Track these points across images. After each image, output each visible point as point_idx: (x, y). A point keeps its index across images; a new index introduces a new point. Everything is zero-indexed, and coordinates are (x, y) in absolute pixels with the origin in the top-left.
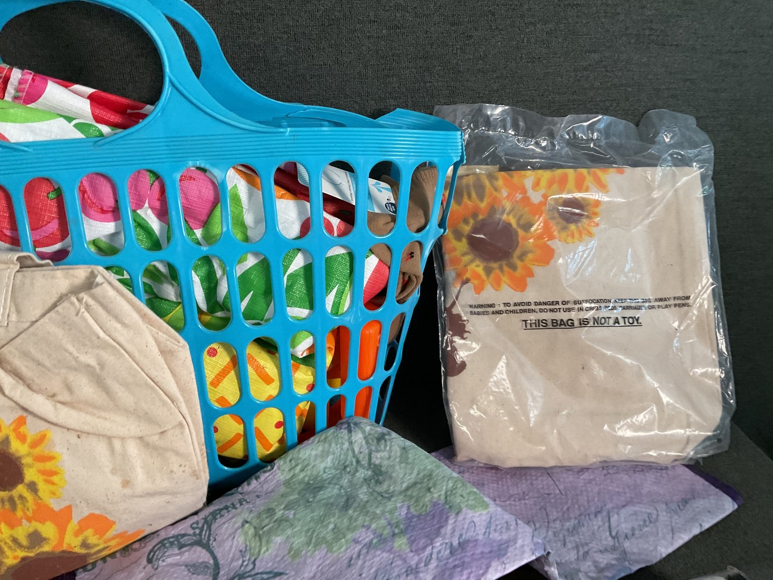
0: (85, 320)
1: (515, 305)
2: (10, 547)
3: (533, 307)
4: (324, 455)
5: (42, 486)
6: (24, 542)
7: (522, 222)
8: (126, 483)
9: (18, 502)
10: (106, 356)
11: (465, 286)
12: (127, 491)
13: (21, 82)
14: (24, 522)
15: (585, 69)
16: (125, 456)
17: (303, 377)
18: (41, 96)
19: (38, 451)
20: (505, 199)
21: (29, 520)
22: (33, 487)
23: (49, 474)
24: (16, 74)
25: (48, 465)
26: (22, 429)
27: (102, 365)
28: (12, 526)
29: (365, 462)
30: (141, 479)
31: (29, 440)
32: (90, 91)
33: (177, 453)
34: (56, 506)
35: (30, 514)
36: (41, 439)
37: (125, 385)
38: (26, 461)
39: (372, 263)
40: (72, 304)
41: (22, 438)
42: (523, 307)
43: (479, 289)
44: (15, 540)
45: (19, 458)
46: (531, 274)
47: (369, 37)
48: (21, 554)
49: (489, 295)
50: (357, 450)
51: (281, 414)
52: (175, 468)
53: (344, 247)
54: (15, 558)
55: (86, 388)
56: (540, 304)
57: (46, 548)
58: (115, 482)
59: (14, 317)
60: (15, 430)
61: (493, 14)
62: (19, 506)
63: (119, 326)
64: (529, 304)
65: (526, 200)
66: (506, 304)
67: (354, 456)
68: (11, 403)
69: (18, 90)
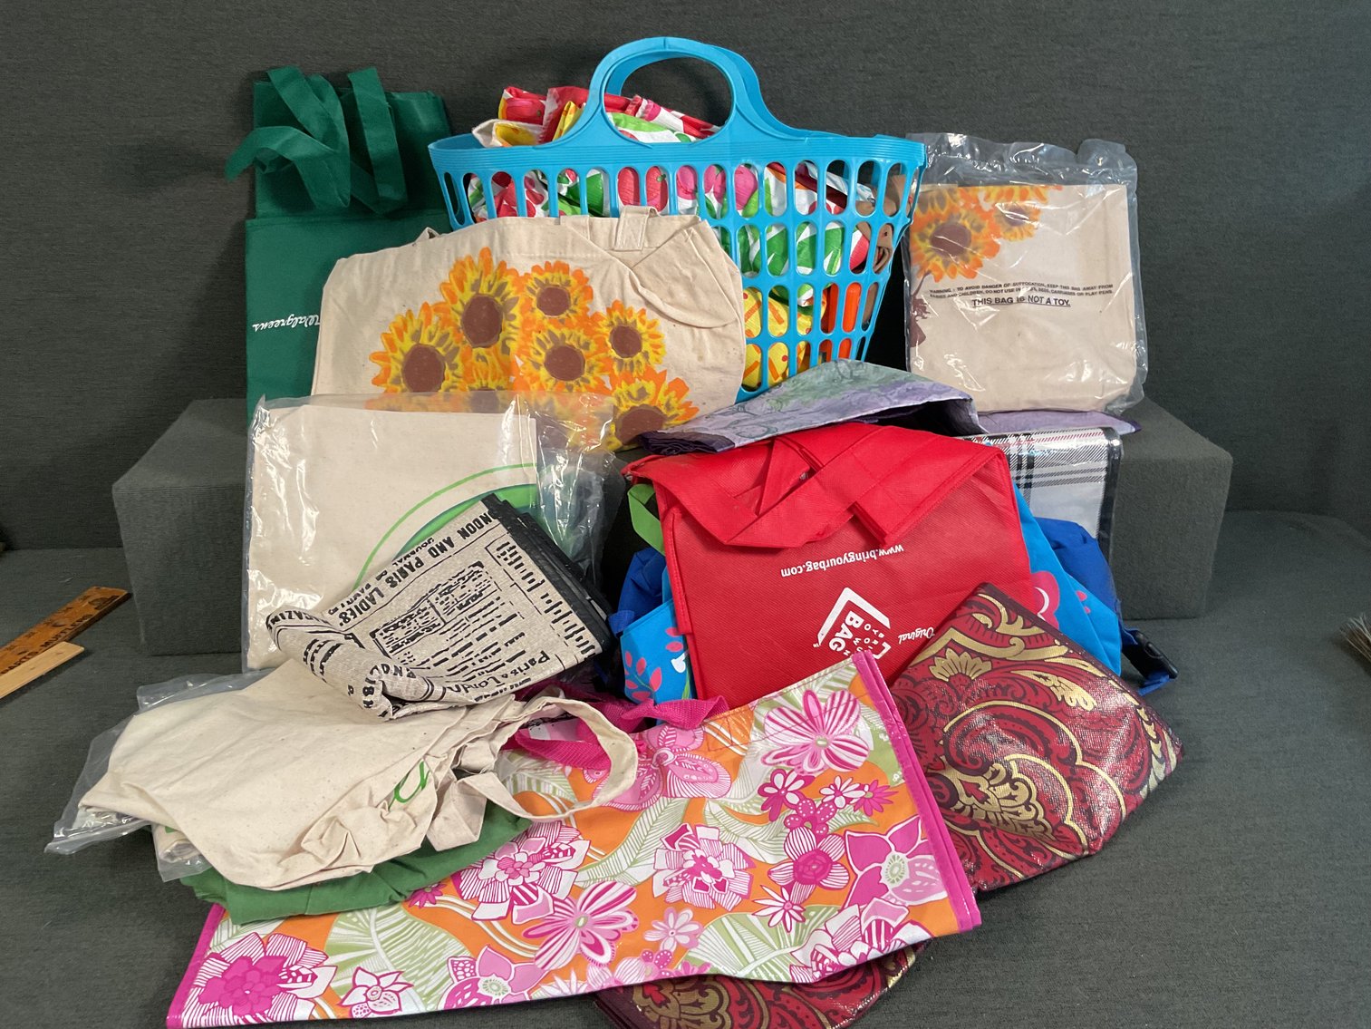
0: (690, 245)
1: (967, 288)
2: (625, 399)
3: (980, 289)
4: (817, 377)
5: (652, 355)
6: (635, 395)
7: (975, 225)
8: (701, 358)
9: (635, 365)
10: (698, 271)
11: (927, 277)
12: (701, 363)
13: (647, 107)
14: (637, 380)
15: (1029, 105)
16: (701, 339)
17: (804, 322)
18: (656, 116)
19: (652, 330)
20: (962, 207)
21: (640, 379)
22: (646, 355)
23: (656, 347)
24: (645, 103)
25: (656, 341)
26: (643, 317)
27: (694, 276)
28: (629, 383)
29: (848, 376)
30: (709, 356)
31: (647, 324)
32: (682, 115)
33: (733, 340)
34: (658, 369)
35: (641, 374)
36: (653, 325)
37: (706, 292)
38: (645, 336)
39: (857, 236)
40: (685, 235)
41: (643, 322)
42: (973, 290)
43: (937, 279)
44: (629, 394)
45: (641, 334)
46: (980, 265)
47: (858, 82)
48: (631, 404)
49: (946, 282)
50: (842, 372)
51: (786, 349)
52: (731, 350)
53: (839, 222)
54: (627, 407)
55: (682, 295)
56: (987, 287)
57: (646, 402)
58: (694, 357)
59: (646, 245)
60: (640, 317)
61: (953, 64)
62: (635, 369)
63: (708, 250)
64: (978, 287)
65: (979, 208)
66: (959, 289)
67: (840, 374)
68: (641, 299)
69: (644, 112)
